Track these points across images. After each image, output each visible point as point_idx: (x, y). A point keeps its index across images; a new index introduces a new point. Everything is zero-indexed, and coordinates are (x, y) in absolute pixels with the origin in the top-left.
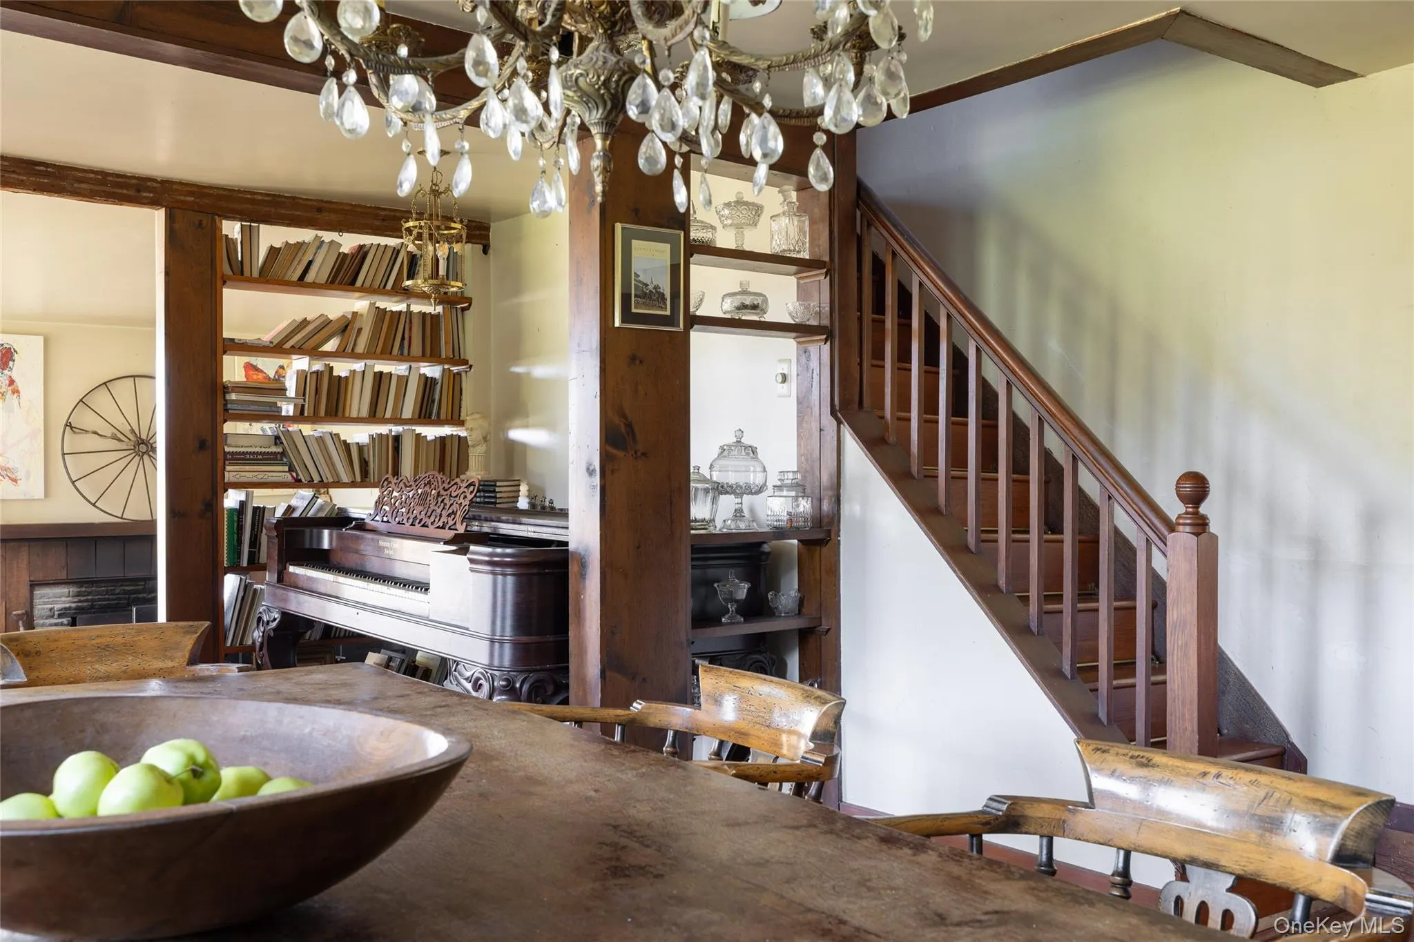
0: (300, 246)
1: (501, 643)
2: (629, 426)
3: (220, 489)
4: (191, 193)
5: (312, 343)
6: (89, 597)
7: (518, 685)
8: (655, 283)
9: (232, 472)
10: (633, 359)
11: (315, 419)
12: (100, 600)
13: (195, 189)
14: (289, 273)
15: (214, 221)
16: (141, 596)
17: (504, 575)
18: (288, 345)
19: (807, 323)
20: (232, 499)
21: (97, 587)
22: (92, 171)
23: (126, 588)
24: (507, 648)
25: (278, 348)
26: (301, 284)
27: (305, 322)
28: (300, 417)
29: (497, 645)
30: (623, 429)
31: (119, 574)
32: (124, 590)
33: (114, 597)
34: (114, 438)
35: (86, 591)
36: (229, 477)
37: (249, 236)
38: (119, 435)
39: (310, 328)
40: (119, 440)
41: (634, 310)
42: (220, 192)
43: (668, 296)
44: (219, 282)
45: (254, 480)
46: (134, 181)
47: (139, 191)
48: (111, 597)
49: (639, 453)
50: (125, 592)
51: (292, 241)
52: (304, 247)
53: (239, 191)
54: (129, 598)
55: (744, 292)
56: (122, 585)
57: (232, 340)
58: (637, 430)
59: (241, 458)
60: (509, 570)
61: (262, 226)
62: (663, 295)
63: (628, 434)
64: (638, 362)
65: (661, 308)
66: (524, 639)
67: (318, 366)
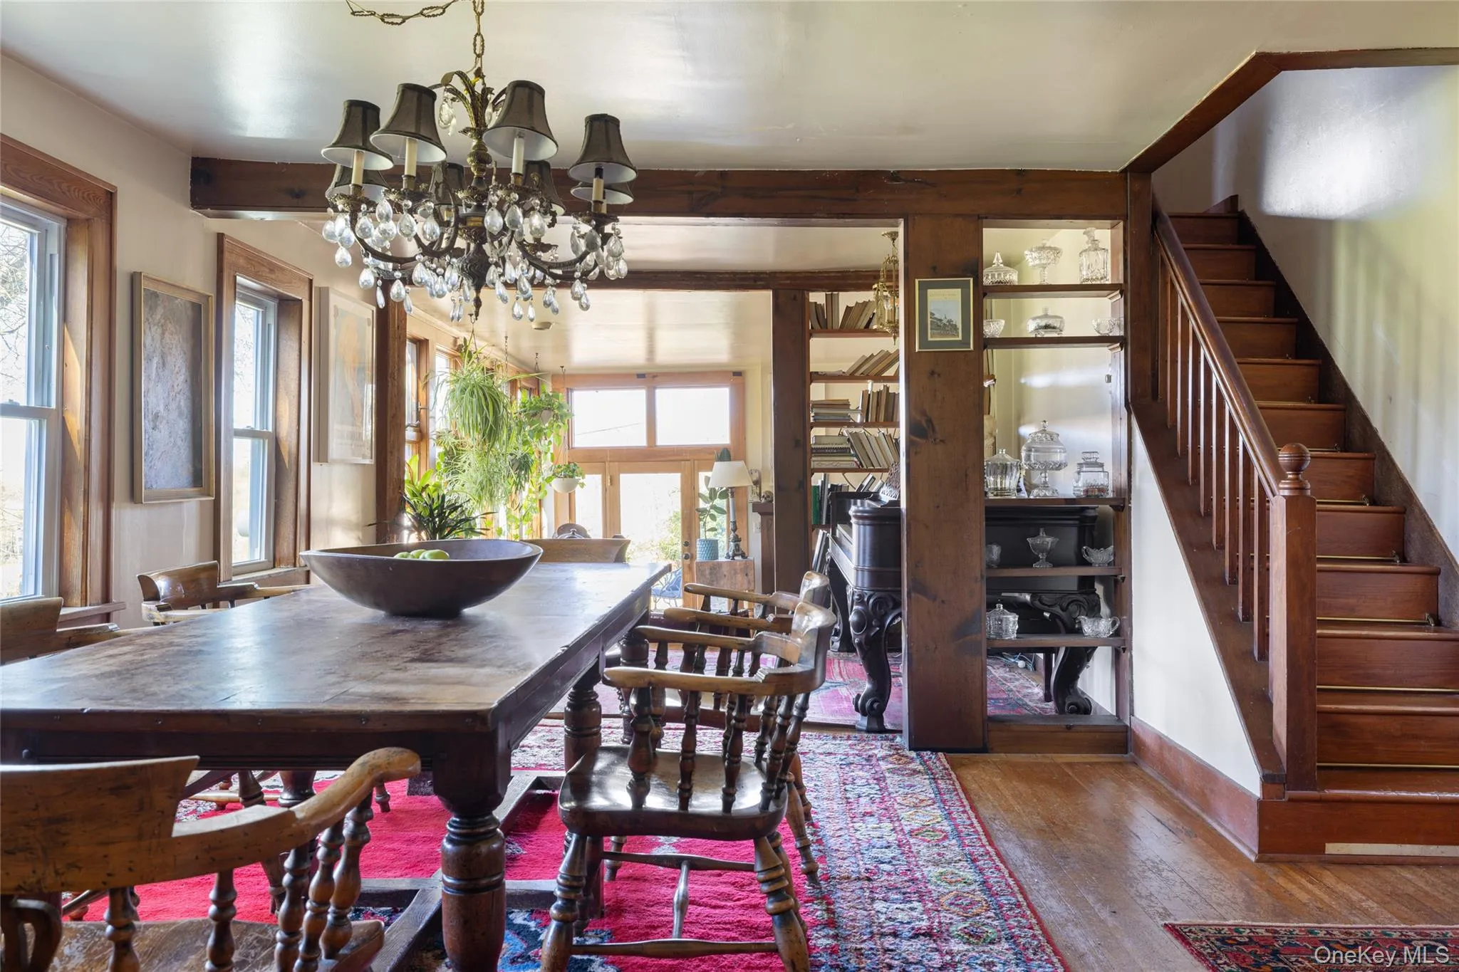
0: (865, 304)
1: (863, 570)
2: (930, 421)
3: (809, 474)
4: (788, 278)
5: (876, 371)
7: (866, 599)
8: (948, 318)
9: (815, 462)
10: (933, 373)
11: (876, 424)
13: (790, 275)
14: (860, 323)
15: (803, 294)
17: (864, 525)
18: (857, 374)
19: (1111, 335)
20: (817, 480)
22: (727, 273)
24: (866, 573)
25: (851, 377)
26: (867, 330)
27: (872, 356)
28: (866, 424)
29: (860, 572)
30: (924, 424)
36: (814, 465)
37: (831, 301)
39: (876, 359)
41: (930, 339)
42: (809, 275)
43: (960, 326)
44: (807, 335)
45: (831, 467)
46: (752, 275)
47: (755, 281)
49: (938, 440)
51: (861, 301)
52: (869, 305)
53: (820, 272)
55: (1046, 316)
57: (817, 373)
58: (935, 422)
59: (821, 452)
60: (867, 522)
61: (841, 293)
62: (956, 325)
63: (929, 427)
64: (936, 376)
65: (954, 336)
66: (878, 569)
67: (880, 386)
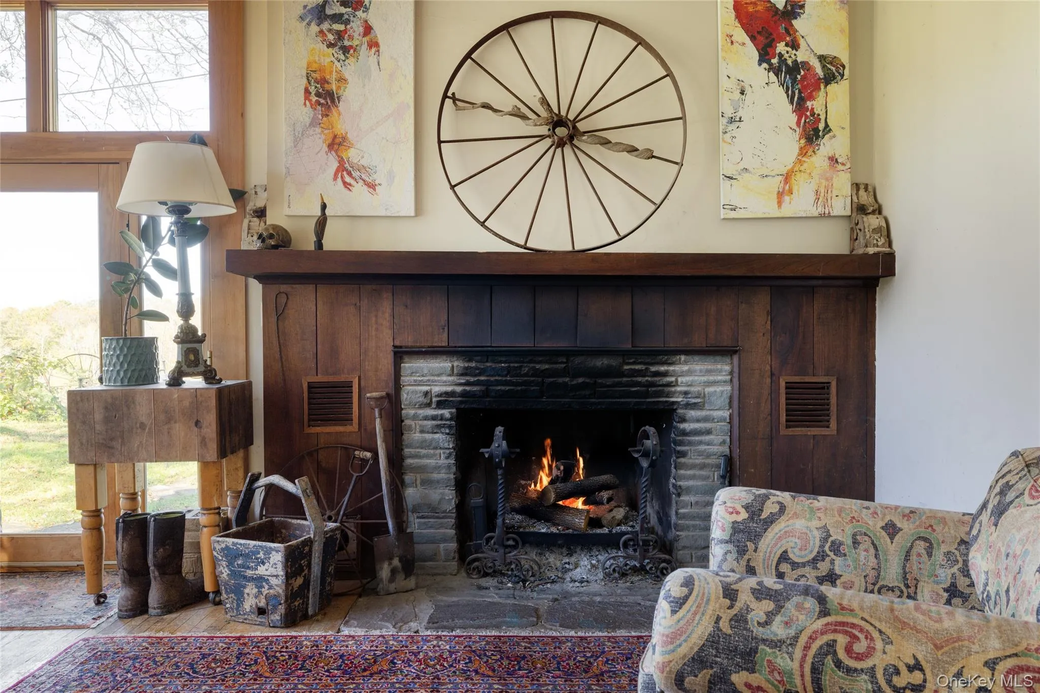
6: (482, 378)
12: (498, 383)
16: (560, 380)
21: (493, 361)
23: (538, 366)
31: (526, 343)
32: (534, 368)
33: (520, 379)
34: (517, 114)
35: (477, 368)
38: (524, 110)
40: (524, 117)
48: (514, 379)
50: (536, 373)
54: (543, 382)
56: (530, 362)
